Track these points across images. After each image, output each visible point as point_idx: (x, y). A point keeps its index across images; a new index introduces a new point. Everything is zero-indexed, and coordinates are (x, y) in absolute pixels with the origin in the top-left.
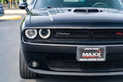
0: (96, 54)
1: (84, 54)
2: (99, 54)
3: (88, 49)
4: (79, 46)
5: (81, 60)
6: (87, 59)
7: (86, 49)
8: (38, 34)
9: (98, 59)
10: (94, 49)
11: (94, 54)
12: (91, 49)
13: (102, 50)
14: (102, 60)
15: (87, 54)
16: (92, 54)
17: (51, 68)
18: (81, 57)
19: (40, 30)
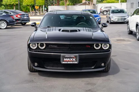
0: (73, 59)
1: (65, 59)
2: (74, 59)
3: (68, 56)
4: (62, 54)
5: (63, 63)
6: (67, 62)
7: (66, 56)
8: (38, 46)
9: (73, 62)
10: (71, 56)
11: (71, 59)
12: (69, 56)
13: (76, 57)
14: (76, 63)
15: (67, 59)
16: (70, 59)
17: (46, 67)
18: (63, 61)
19: (39, 44)
